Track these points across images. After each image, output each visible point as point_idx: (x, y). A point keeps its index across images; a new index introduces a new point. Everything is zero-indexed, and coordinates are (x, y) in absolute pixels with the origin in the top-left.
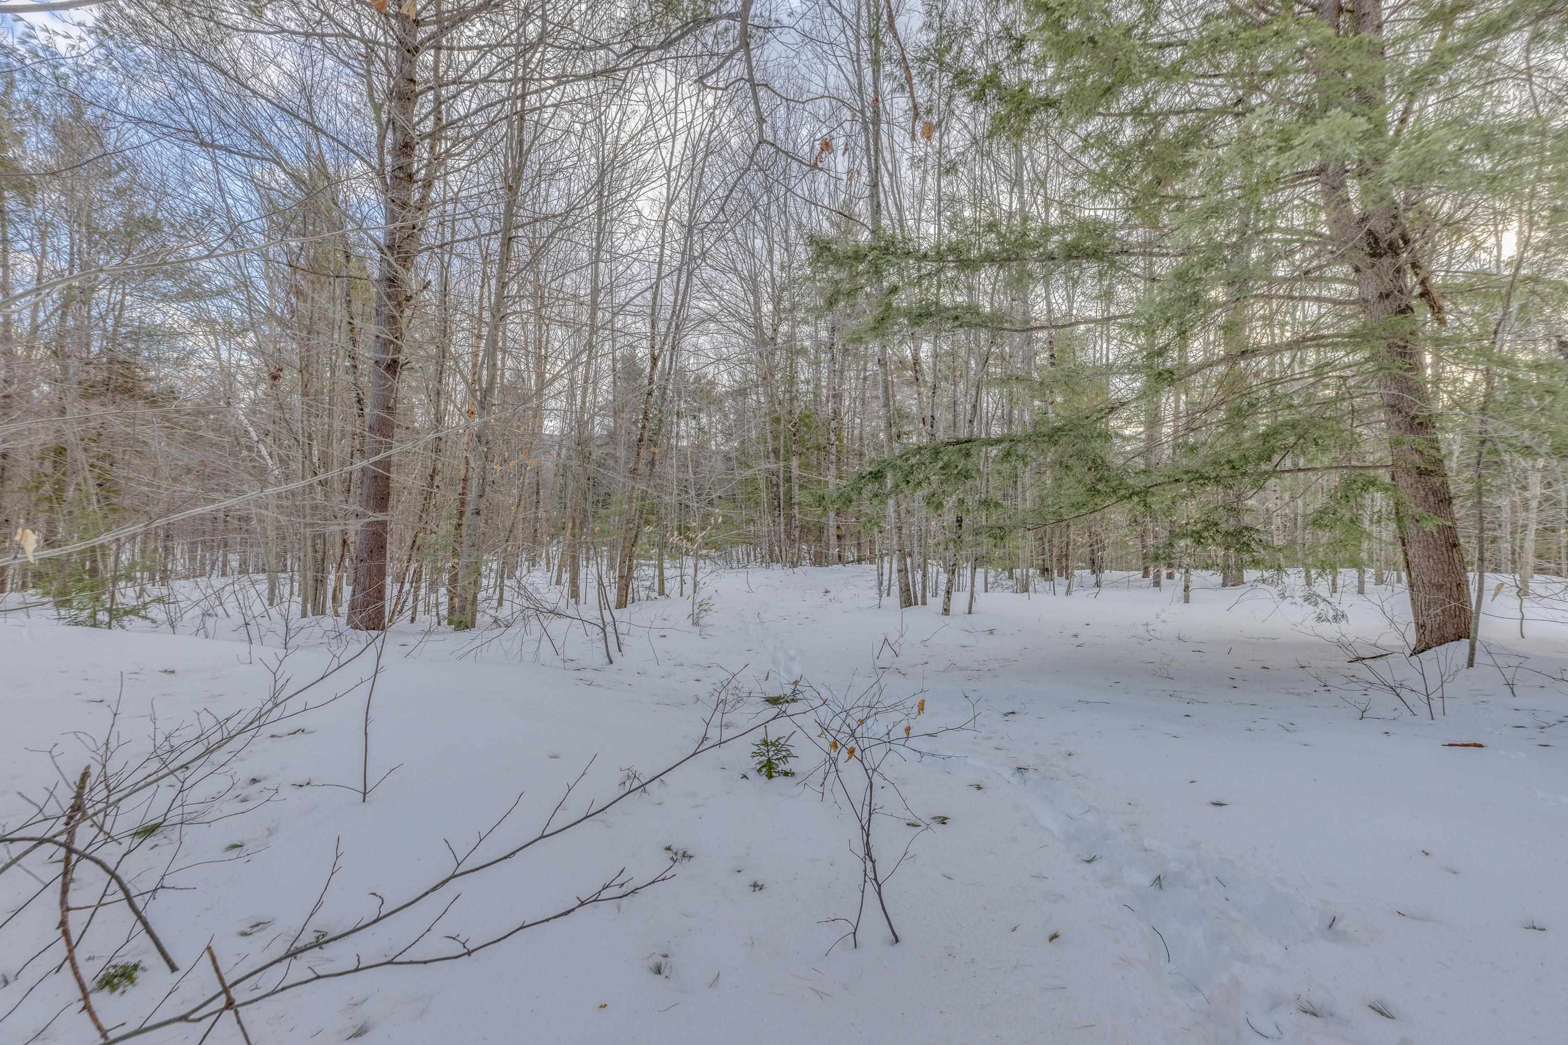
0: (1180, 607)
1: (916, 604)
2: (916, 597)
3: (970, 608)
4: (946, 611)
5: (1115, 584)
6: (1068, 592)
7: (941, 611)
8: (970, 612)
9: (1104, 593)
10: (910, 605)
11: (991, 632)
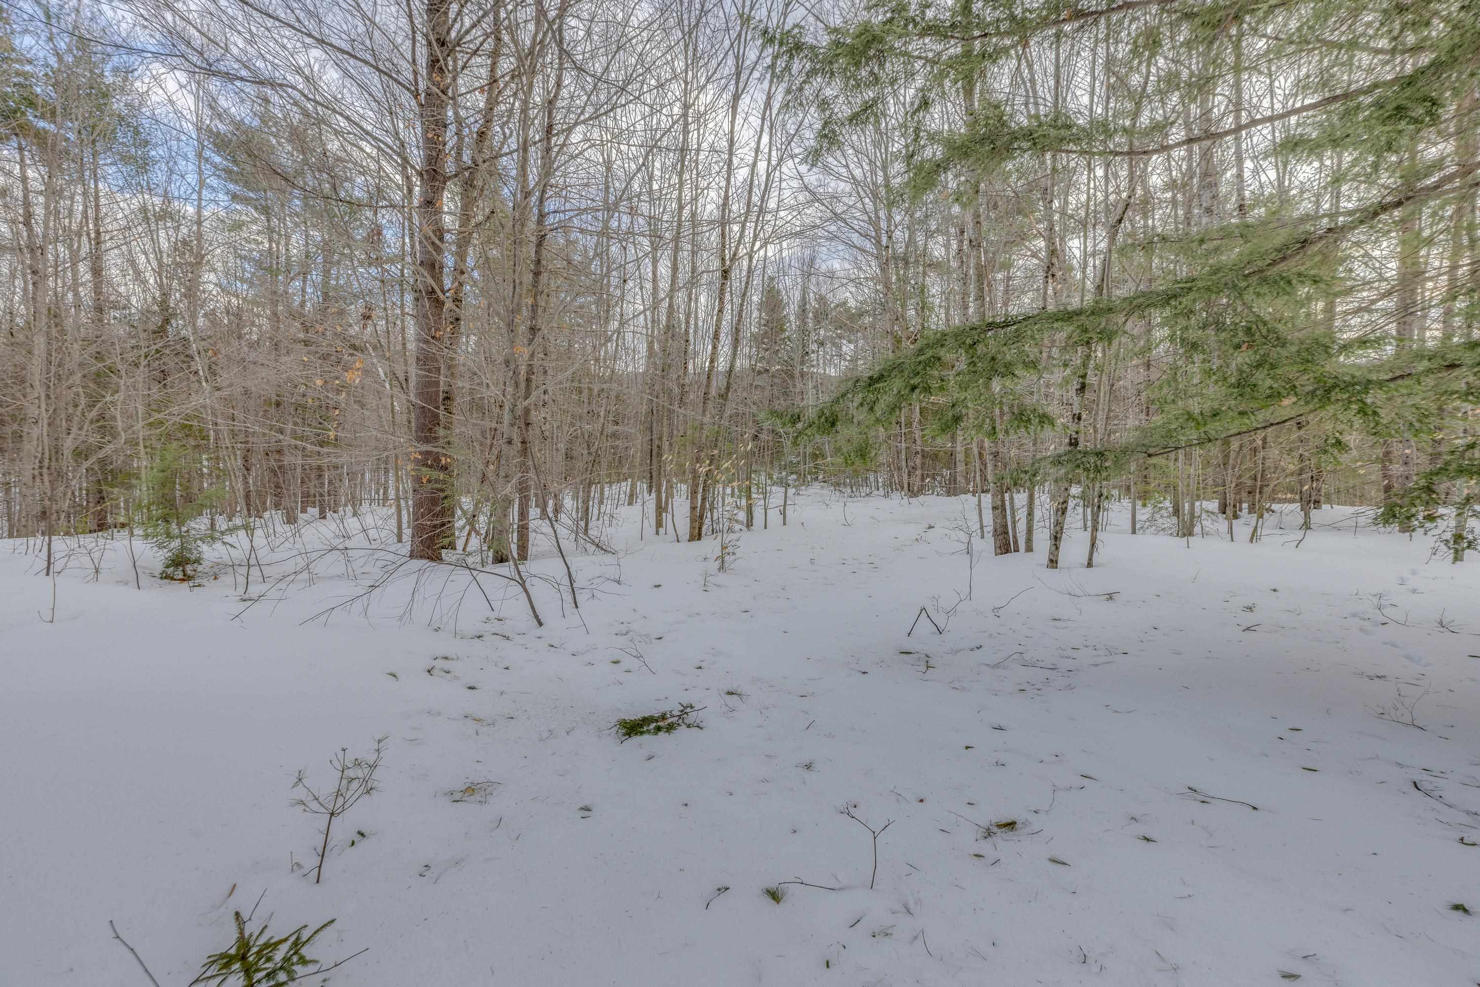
0: (1443, 564)
1: (1017, 550)
2: (1016, 542)
3: (1090, 559)
4: (1053, 563)
5: (1334, 527)
6: (1254, 537)
7: (1046, 561)
8: (1090, 565)
9: (1313, 539)
10: (1007, 551)
11: (1110, 597)
